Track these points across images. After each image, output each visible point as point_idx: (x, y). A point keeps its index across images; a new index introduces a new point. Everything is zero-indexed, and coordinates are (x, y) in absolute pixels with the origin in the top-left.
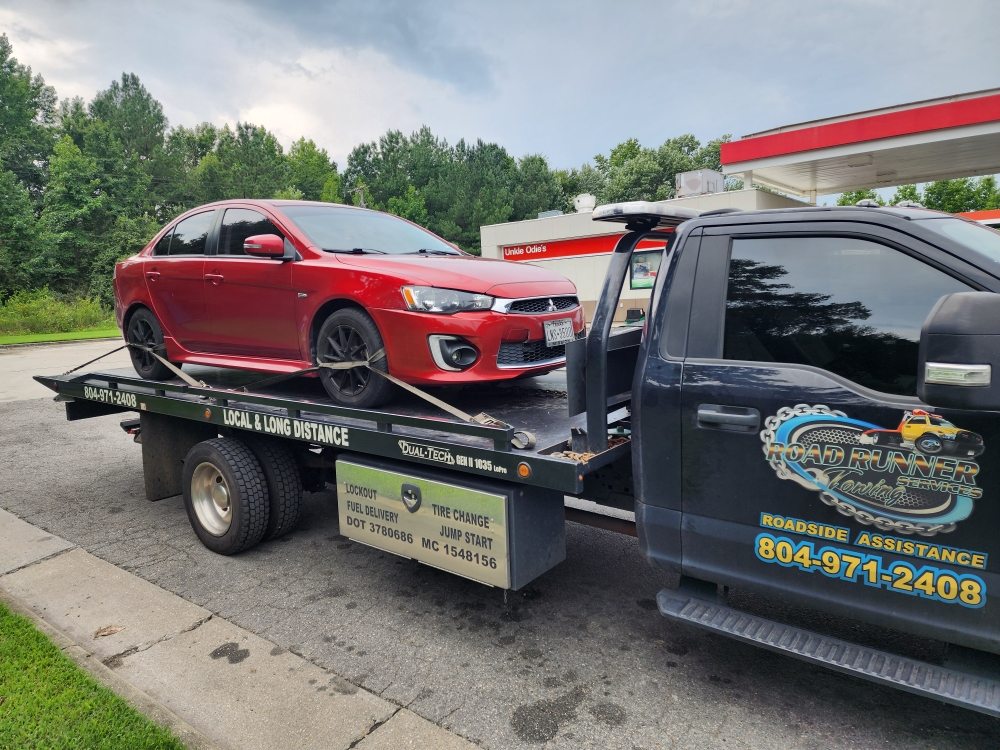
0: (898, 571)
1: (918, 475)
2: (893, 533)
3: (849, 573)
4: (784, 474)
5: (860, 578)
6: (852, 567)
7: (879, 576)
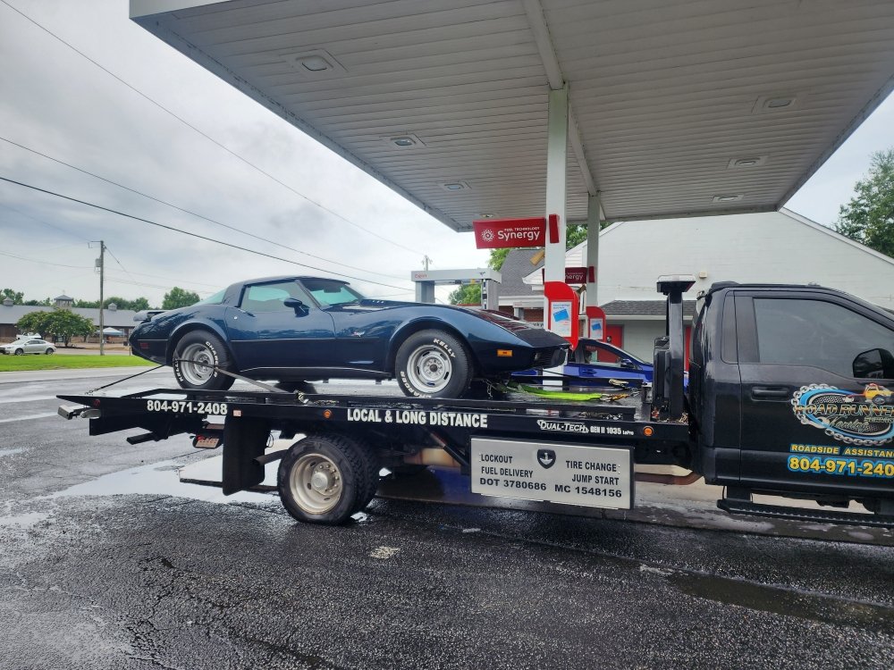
0: (865, 465)
1: (874, 415)
2: (863, 446)
3: (840, 471)
4: (805, 421)
5: (846, 472)
6: (842, 467)
7: (856, 469)
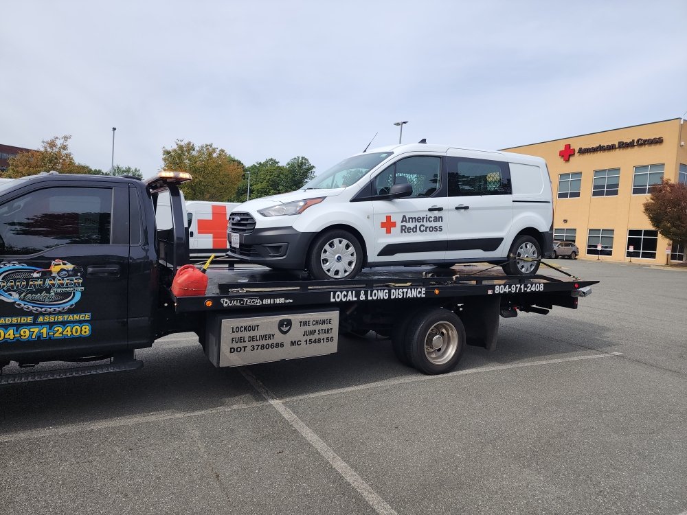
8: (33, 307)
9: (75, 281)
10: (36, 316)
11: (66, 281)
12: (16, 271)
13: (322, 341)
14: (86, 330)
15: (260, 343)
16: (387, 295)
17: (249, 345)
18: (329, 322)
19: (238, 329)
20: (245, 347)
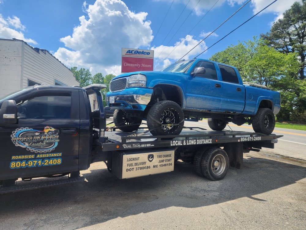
8: (35, 150)
9: (55, 137)
10: (36, 154)
11: (51, 137)
12: (27, 132)
13: (167, 165)
14: (59, 161)
15: (140, 166)
16: (195, 142)
17: (135, 167)
18: (170, 156)
19: (130, 160)
20: (133, 169)
